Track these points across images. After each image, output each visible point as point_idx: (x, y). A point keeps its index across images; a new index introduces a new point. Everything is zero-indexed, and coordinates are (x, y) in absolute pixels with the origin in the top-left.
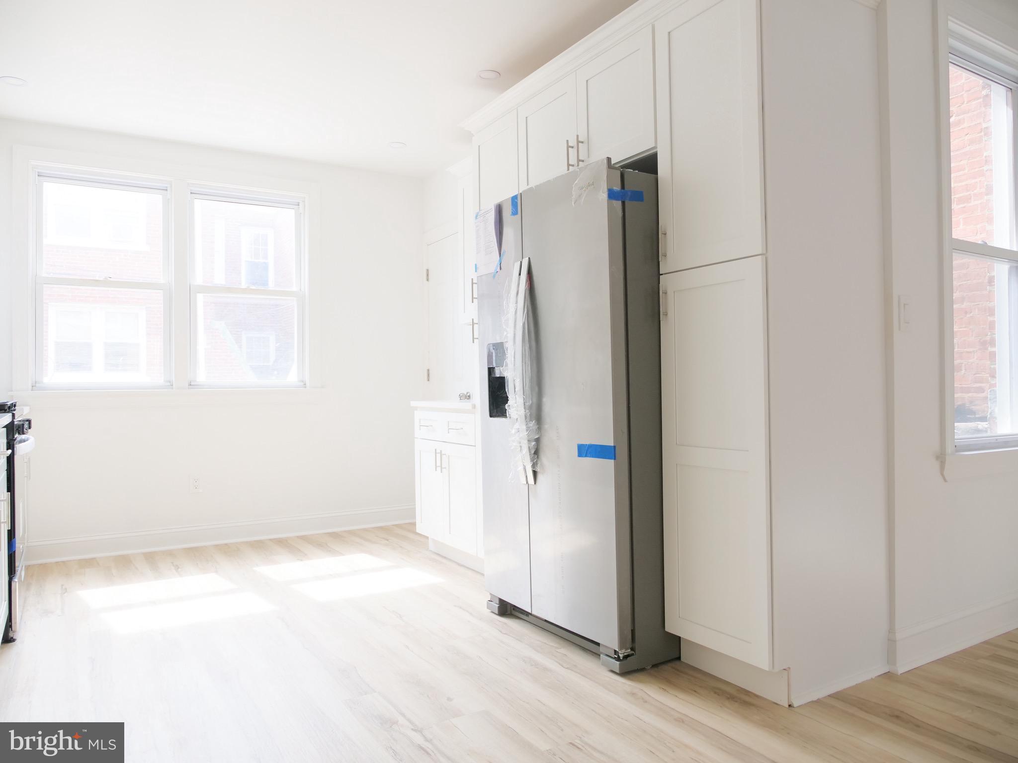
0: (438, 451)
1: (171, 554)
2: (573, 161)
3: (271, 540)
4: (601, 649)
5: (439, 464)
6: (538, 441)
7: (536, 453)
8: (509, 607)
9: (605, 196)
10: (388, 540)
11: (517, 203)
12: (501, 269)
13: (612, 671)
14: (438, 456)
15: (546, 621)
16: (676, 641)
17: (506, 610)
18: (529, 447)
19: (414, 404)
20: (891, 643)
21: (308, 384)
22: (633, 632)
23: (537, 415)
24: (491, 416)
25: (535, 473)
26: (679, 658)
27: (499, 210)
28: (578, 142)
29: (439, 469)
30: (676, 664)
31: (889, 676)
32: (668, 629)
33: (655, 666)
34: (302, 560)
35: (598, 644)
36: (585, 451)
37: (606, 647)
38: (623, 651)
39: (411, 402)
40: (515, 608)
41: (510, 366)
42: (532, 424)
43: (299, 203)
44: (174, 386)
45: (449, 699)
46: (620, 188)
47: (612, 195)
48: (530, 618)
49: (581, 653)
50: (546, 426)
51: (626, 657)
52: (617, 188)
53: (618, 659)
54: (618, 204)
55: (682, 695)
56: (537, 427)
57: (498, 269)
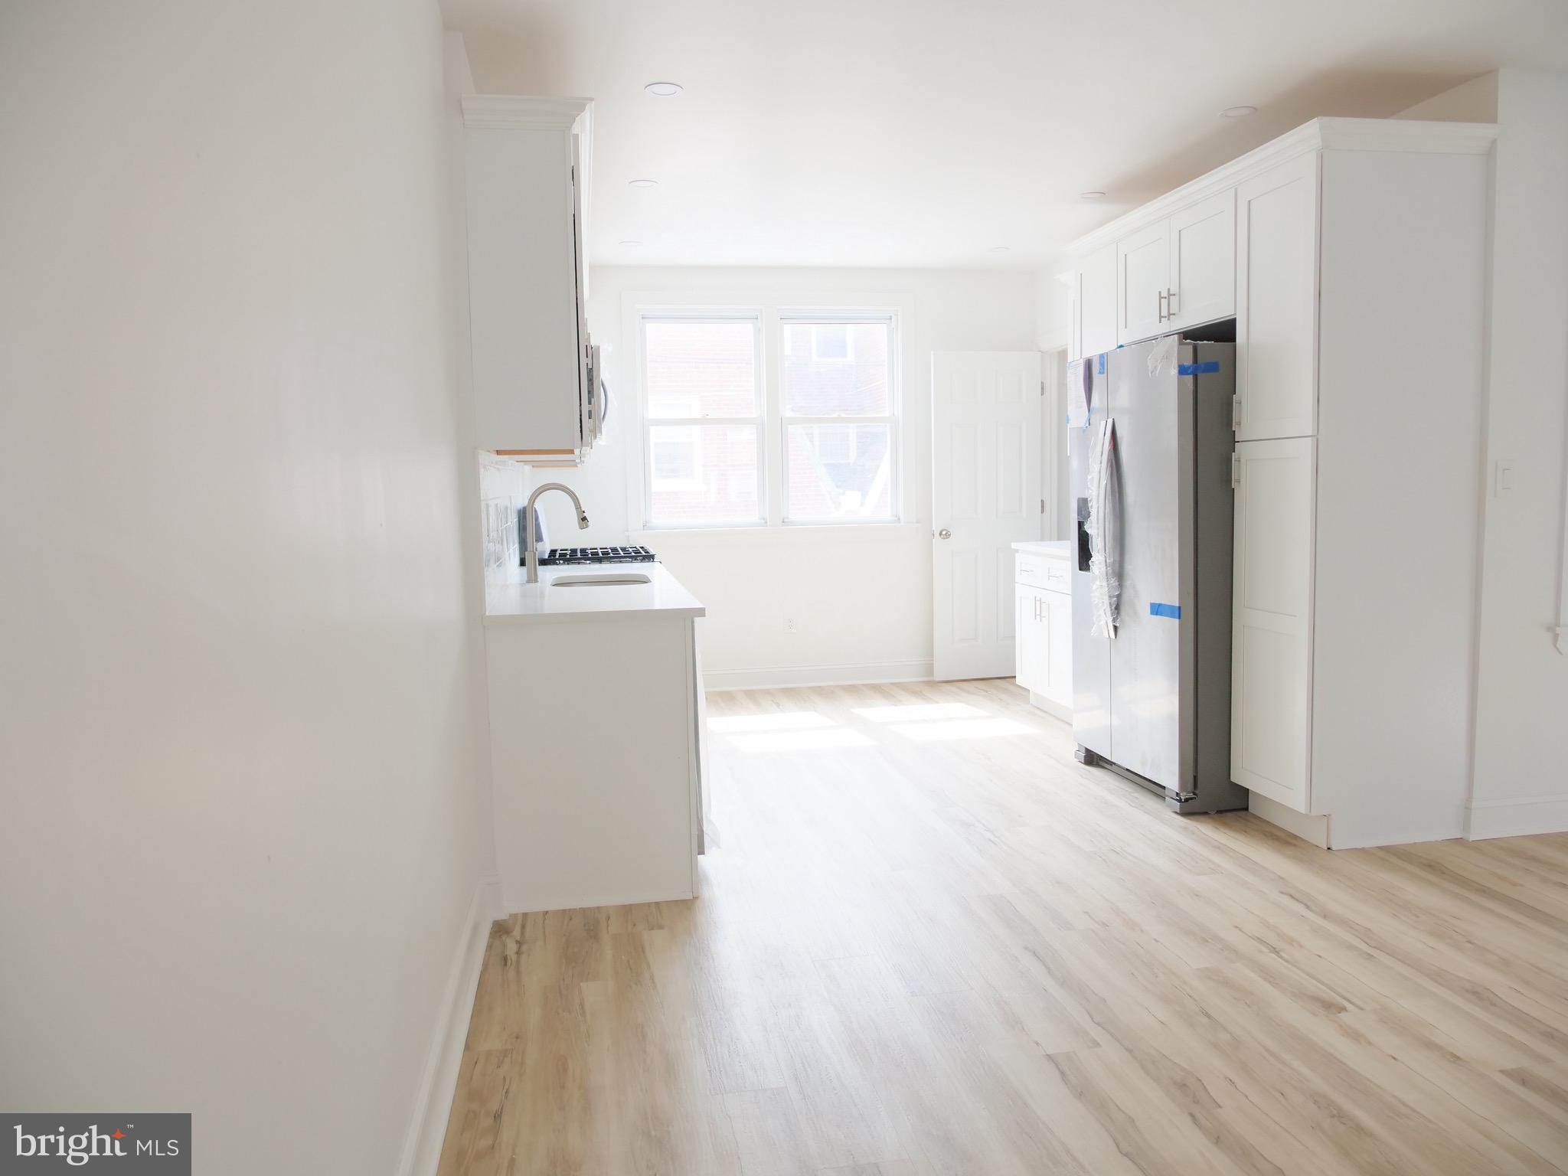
0: (1038, 599)
1: (768, 692)
2: (1164, 313)
3: (863, 685)
4: (1167, 792)
5: (1038, 613)
6: (1119, 597)
7: (1117, 609)
8: (1095, 757)
9: (1174, 371)
10: (987, 692)
11: (1104, 362)
12: (1089, 424)
13: (1176, 813)
14: (1038, 603)
15: (1127, 770)
16: (1245, 792)
17: (1092, 759)
18: (1110, 603)
19: (1014, 546)
20: (1467, 810)
21: (902, 518)
22: (1195, 778)
23: (1119, 573)
24: (1080, 569)
25: (1116, 628)
26: (1247, 809)
27: (1089, 365)
28: (1170, 295)
29: (1038, 617)
30: (1242, 814)
31: (1459, 841)
32: (1233, 779)
33: (1220, 812)
34: (896, 706)
35: (1164, 788)
36: (1157, 609)
37: (1171, 790)
38: (1185, 793)
39: (1012, 544)
40: (1101, 758)
41: (1094, 524)
42: (1114, 582)
43: (891, 316)
44: (768, 523)
45: (1020, 816)
46: (1191, 362)
47: (1182, 370)
48: (1113, 768)
49: (1154, 798)
50: (1127, 583)
51: (1187, 800)
52: (1188, 361)
53: (1180, 801)
54: (1189, 379)
55: (1232, 834)
56: (1117, 584)
57: (1087, 425)
